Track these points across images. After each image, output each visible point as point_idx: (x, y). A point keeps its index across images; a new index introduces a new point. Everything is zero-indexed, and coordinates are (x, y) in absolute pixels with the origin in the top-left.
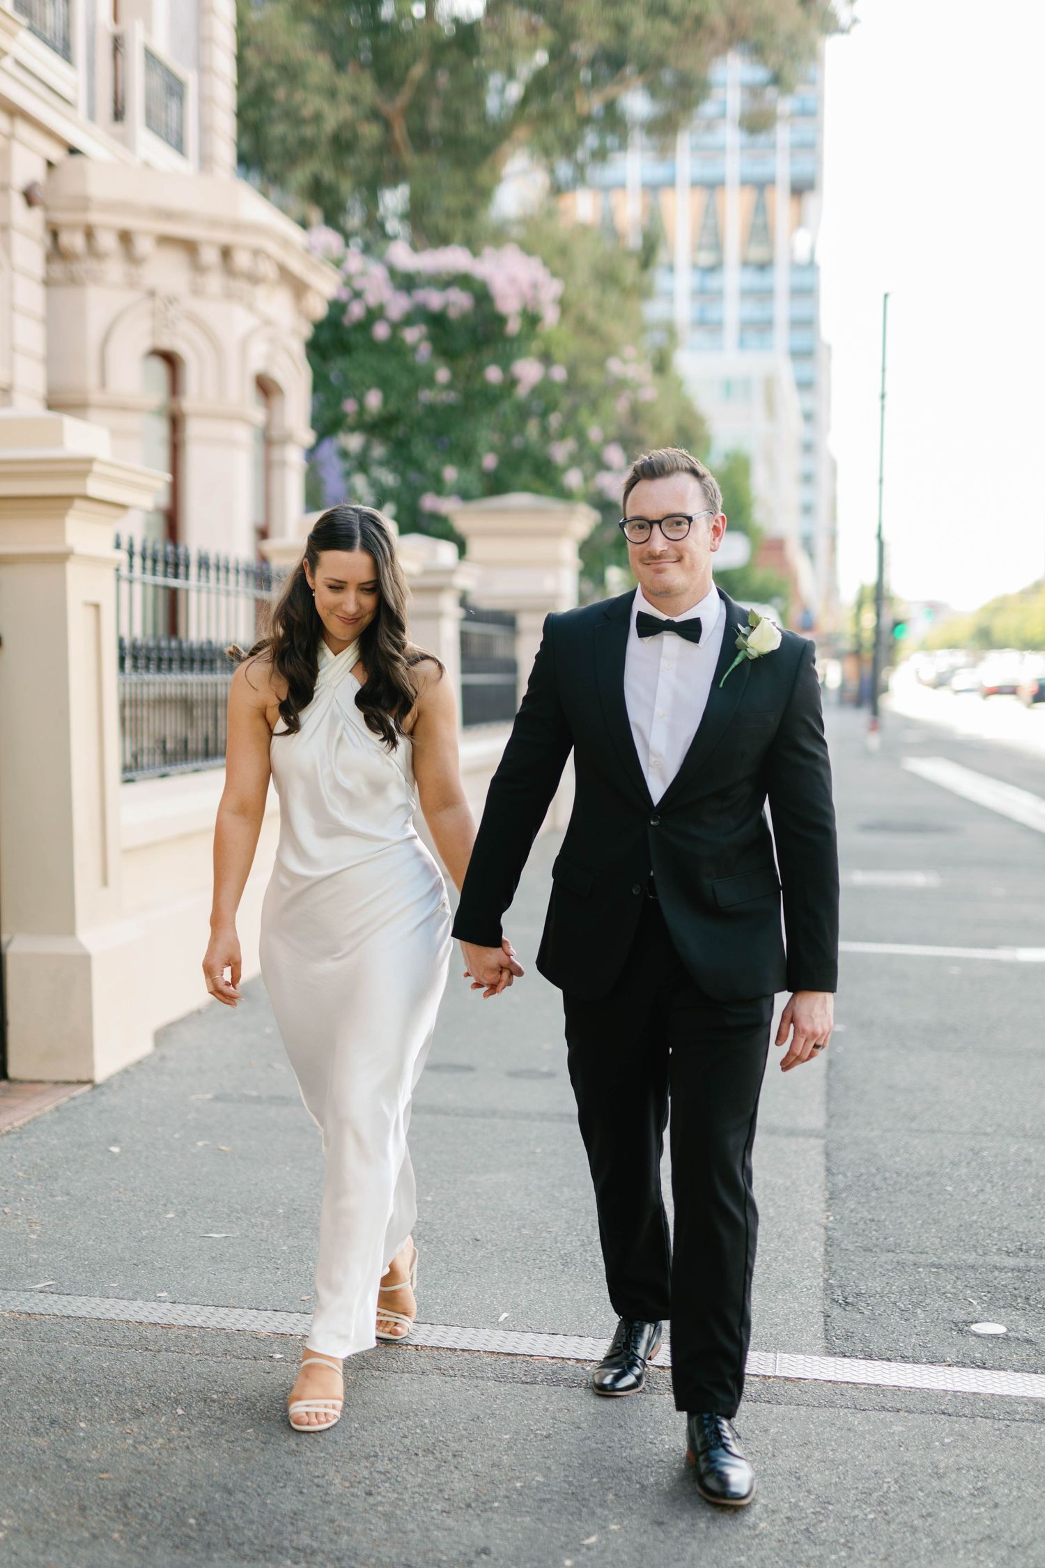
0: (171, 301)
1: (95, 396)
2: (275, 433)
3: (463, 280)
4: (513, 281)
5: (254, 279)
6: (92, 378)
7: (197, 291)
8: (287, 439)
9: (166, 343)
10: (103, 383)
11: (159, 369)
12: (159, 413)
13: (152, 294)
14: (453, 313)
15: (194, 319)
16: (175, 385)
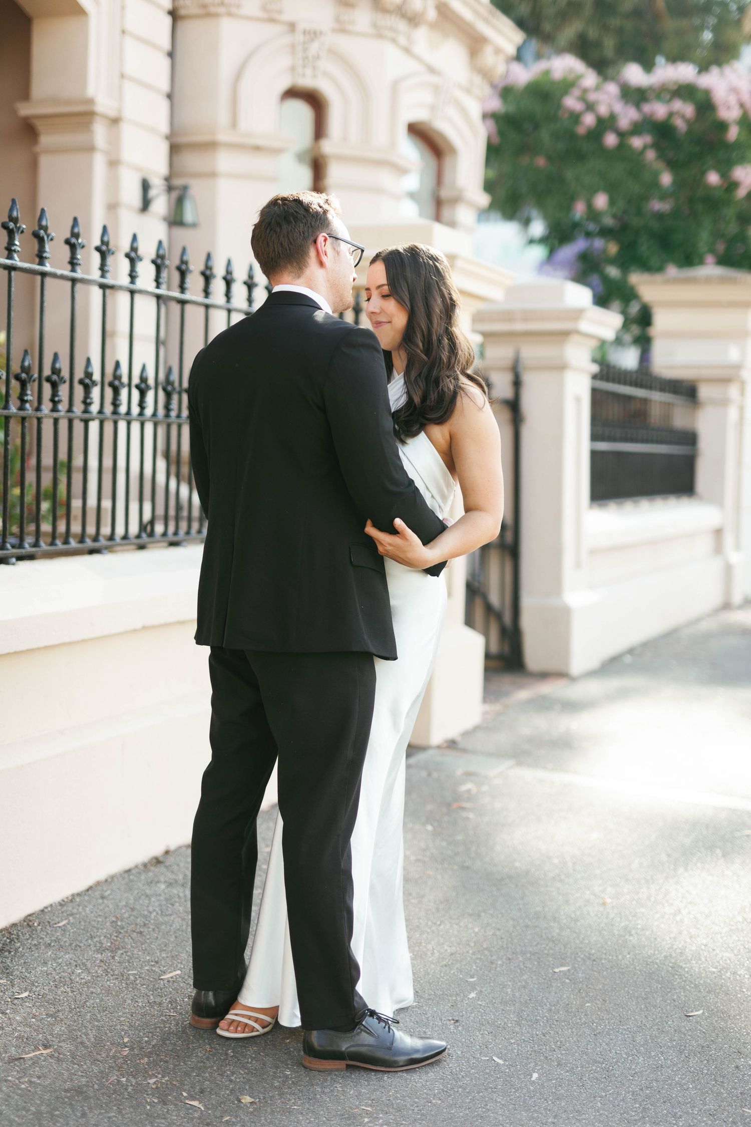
0: (313, 35)
1: (223, 136)
2: (445, 193)
3: (685, 91)
4: (734, 90)
5: (413, 20)
6: (223, 117)
7: (342, 29)
8: (456, 200)
9: (307, 82)
10: (234, 124)
11: (302, 111)
12: (300, 157)
13: (292, 27)
14: (680, 124)
15: (335, 54)
16: (320, 130)
